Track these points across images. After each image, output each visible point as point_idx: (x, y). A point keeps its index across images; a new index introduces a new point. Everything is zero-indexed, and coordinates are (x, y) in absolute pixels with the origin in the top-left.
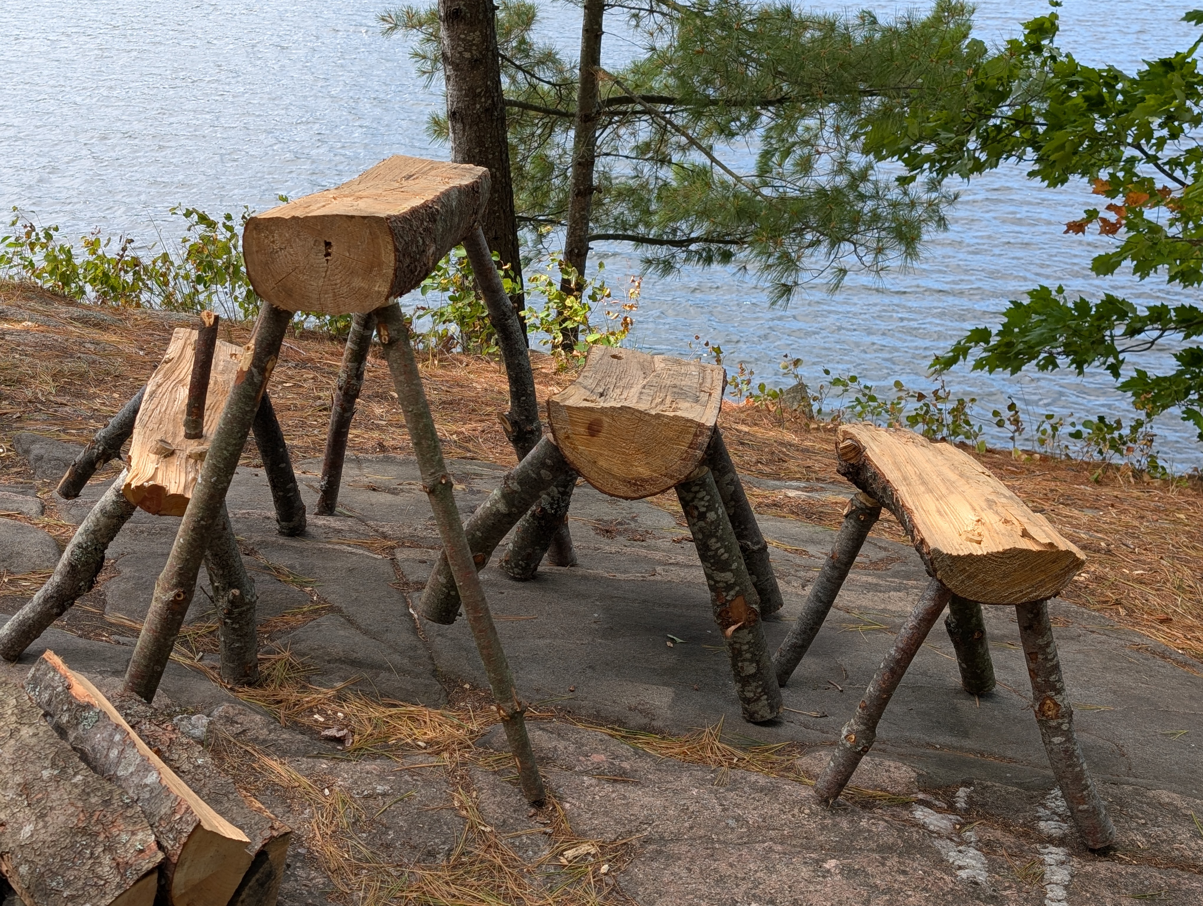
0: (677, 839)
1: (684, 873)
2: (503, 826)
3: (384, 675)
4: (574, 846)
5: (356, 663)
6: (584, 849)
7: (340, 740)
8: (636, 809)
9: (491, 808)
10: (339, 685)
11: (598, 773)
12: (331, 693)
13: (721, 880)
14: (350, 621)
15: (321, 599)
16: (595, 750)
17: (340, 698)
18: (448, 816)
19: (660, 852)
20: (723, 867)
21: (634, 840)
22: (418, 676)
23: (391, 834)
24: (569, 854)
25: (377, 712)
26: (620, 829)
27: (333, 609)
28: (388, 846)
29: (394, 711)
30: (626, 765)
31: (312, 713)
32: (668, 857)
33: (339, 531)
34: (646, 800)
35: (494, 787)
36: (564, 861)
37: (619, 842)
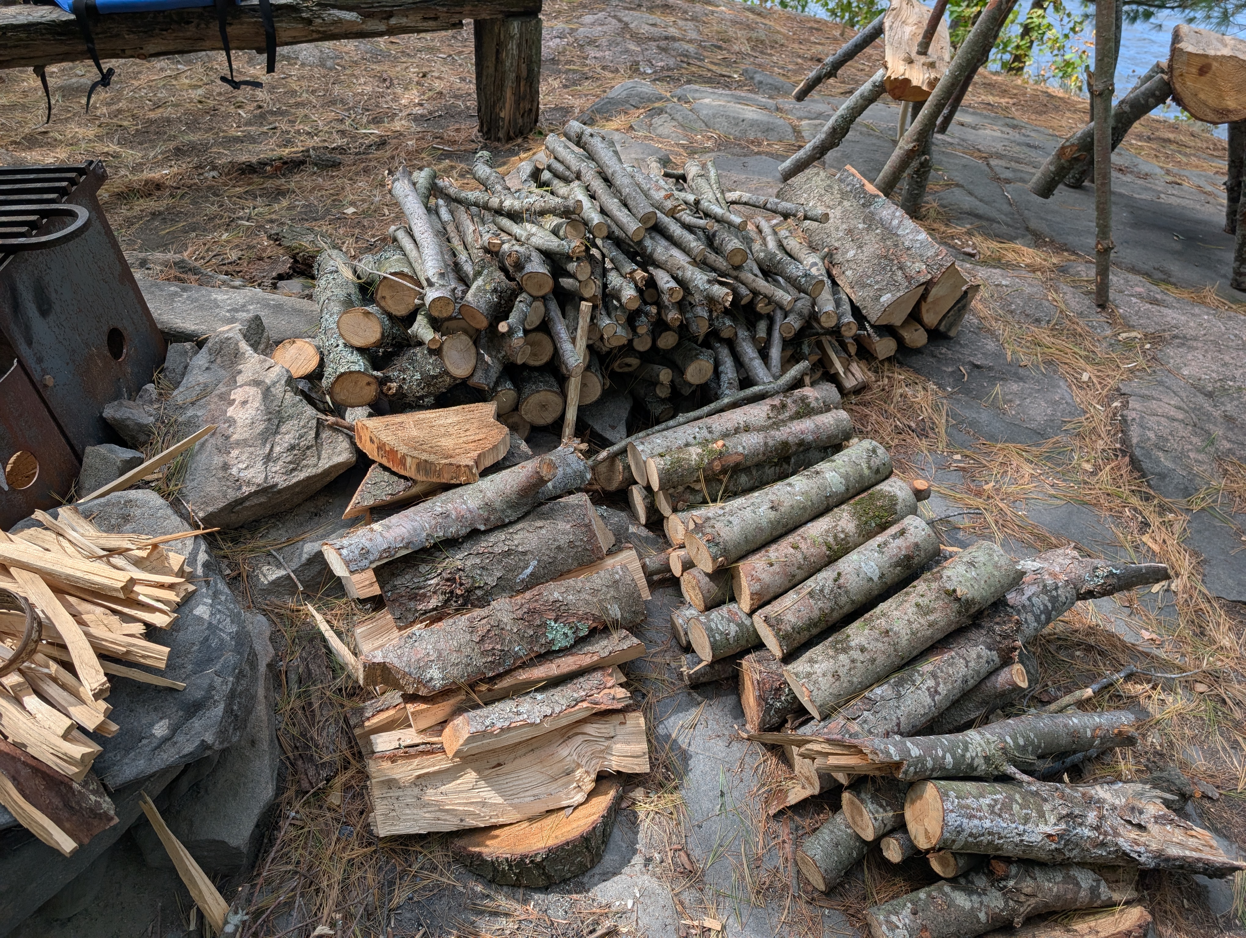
0: (1195, 339)
1: (1201, 357)
2: (1081, 314)
3: (995, 225)
4: (1128, 331)
5: (978, 217)
6: (1133, 334)
7: (973, 255)
8: (1169, 319)
9: (1073, 304)
10: (968, 226)
11: (1140, 296)
12: (964, 230)
13: (1225, 364)
14: (971, 194)
15: (949, 179)
16: (1137, 285)
17: (970, 233)
18: (1047, 303)
19: (1183, 344)
20: (1227, 358)
21: (1167, 335)
22: (1017, 228)
23: (1013, 307)
24: (1124, 335)
25: (994, 245)
26: (1158, 328)
27: (957, 185)
28: (1012, 312)
29: (1003, 245)
30: (1157, 296)
31: (953, 239)
32: (1189, 348)
33: (952, 144)
34: (1175, 315)
35: (1074, 294)
36: (1120, 338)
37: (1157, 334)
